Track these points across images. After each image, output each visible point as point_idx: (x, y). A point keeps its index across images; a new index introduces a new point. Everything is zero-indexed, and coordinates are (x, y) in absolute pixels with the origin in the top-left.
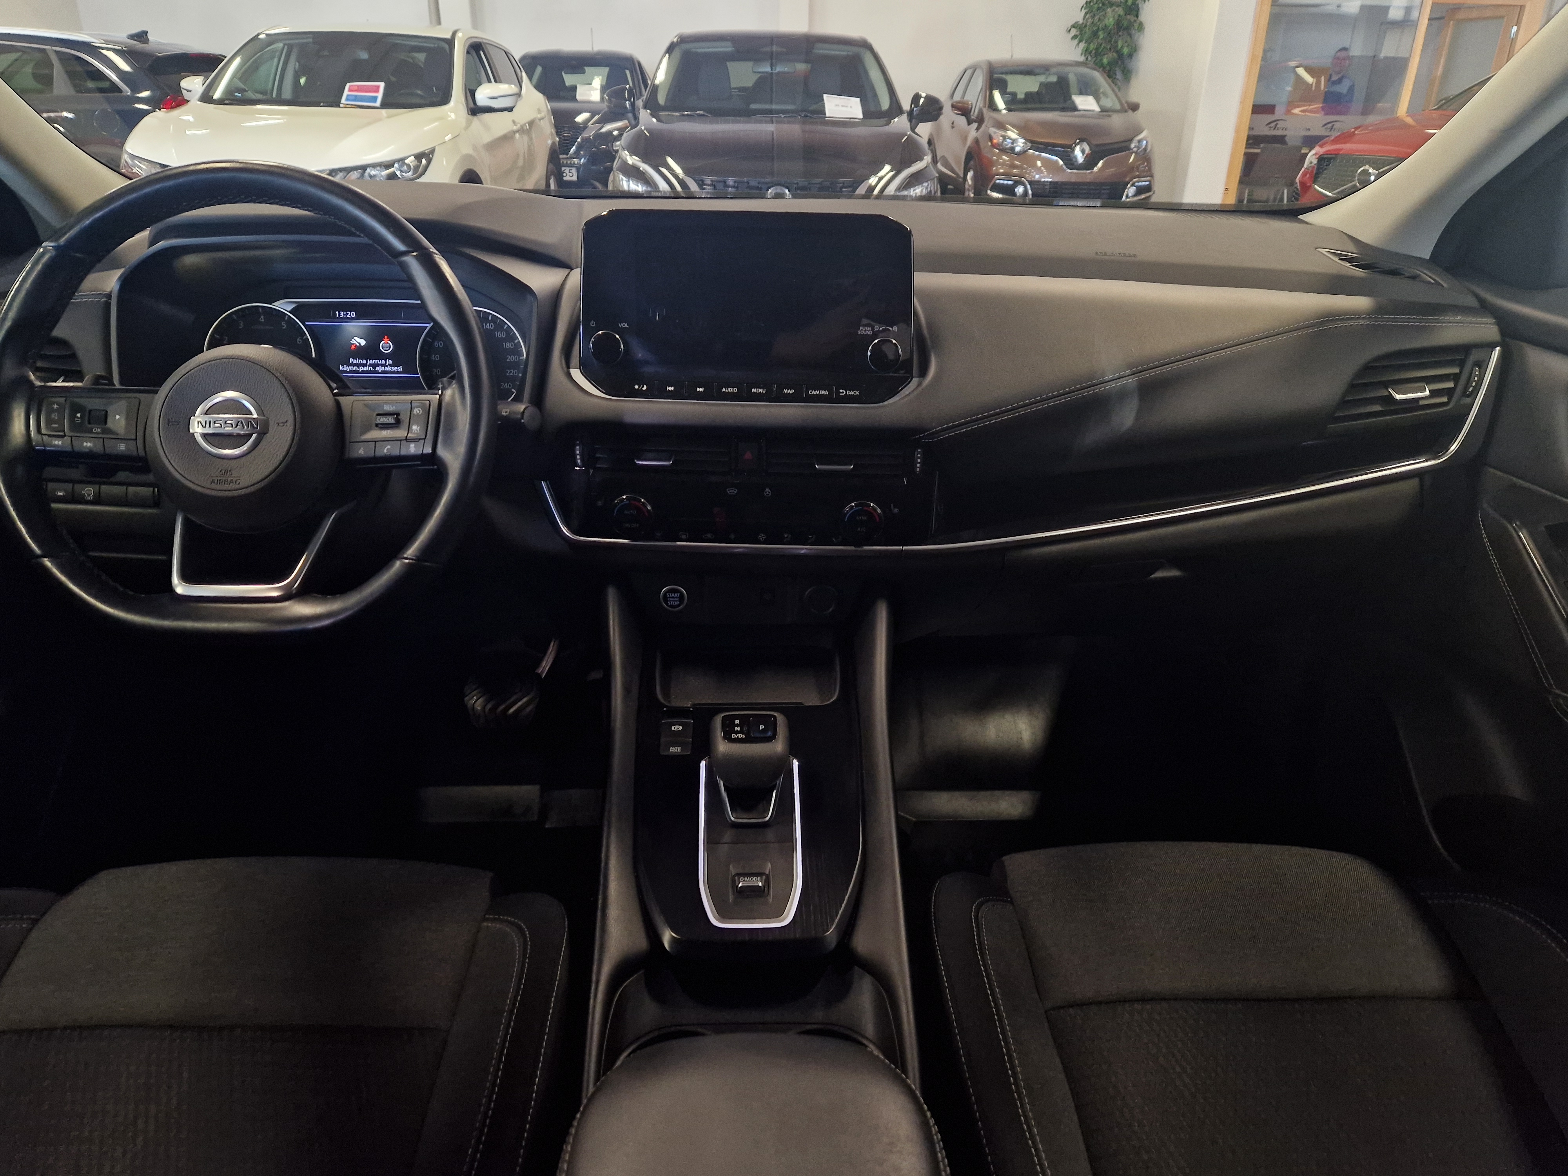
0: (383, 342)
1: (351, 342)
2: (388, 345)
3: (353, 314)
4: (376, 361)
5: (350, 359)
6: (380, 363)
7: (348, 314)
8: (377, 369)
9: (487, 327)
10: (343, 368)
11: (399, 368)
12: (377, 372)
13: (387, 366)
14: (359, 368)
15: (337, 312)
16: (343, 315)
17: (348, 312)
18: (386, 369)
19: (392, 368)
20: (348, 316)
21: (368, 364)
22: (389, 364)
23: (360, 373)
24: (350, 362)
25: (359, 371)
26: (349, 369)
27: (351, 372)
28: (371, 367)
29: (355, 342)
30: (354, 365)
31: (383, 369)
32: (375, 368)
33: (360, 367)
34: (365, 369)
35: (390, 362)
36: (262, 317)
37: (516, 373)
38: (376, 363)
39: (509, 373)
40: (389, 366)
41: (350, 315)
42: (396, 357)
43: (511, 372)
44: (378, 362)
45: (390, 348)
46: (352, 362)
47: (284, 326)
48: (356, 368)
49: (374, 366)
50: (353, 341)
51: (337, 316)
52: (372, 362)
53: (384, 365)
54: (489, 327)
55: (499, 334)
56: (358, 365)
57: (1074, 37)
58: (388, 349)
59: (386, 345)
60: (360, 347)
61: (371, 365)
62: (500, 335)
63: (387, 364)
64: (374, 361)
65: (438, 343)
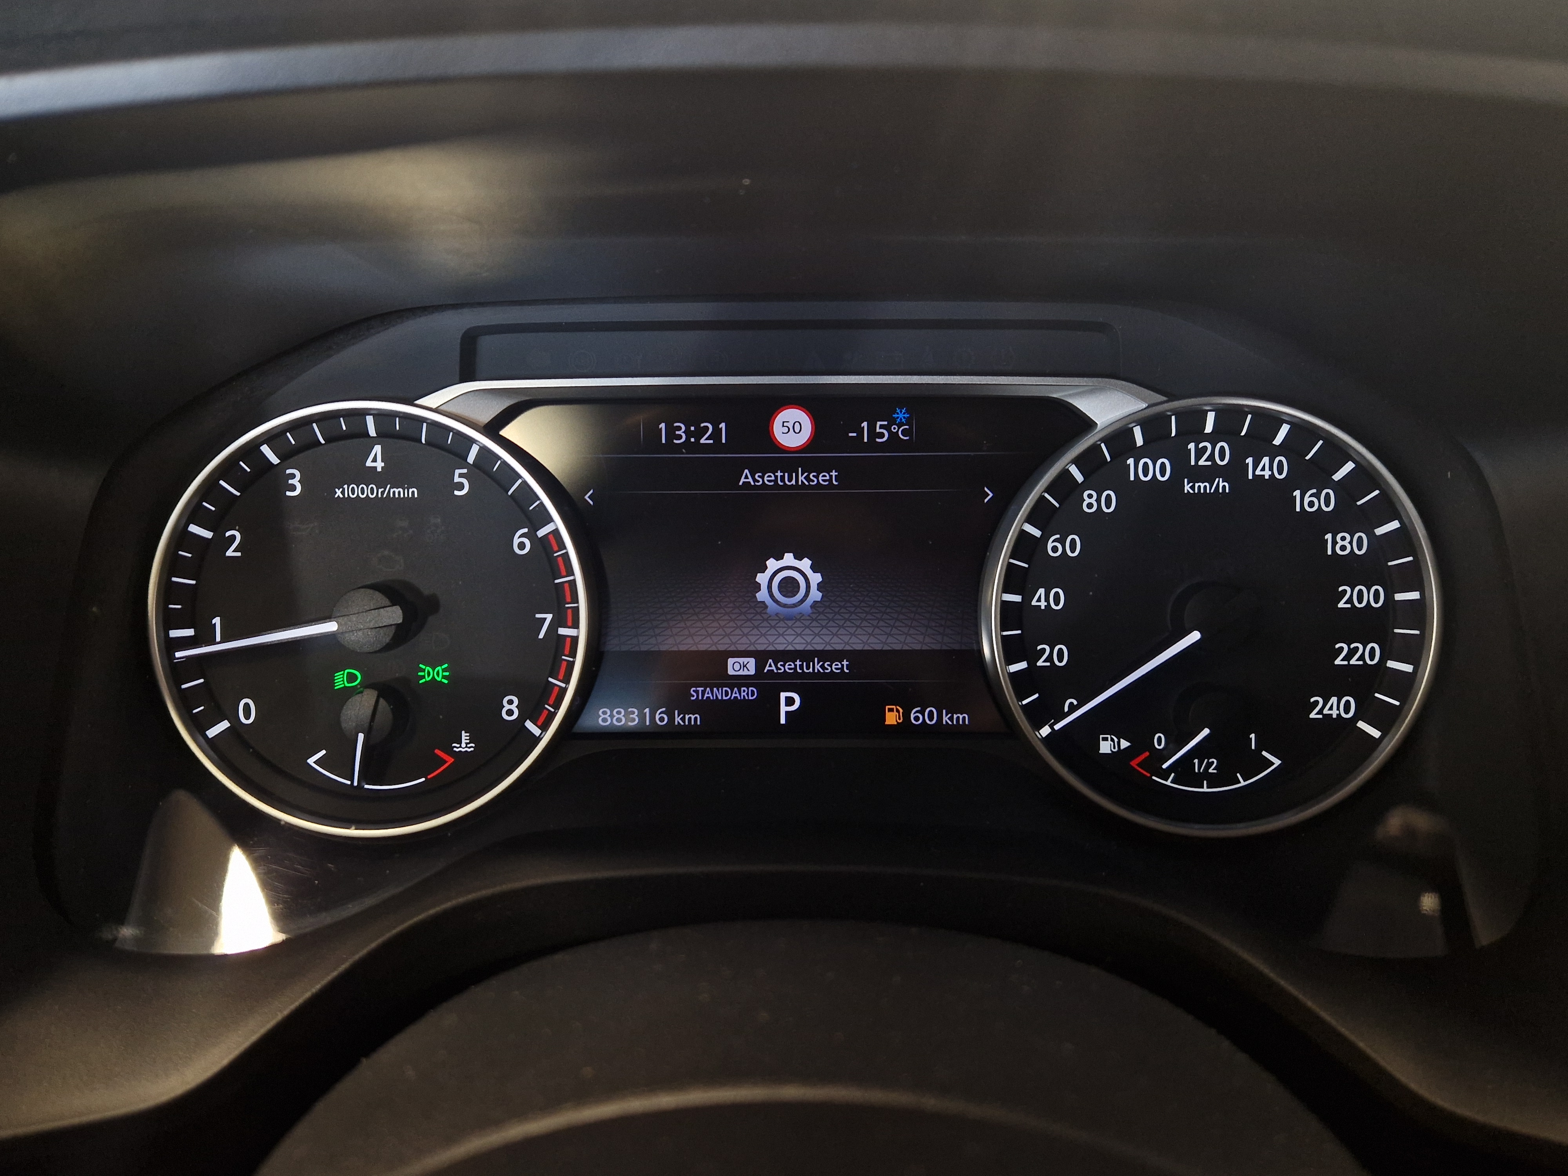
9: (1258, 472)
15: (662, 426)
16: (684, 439)
17: (706, 425)
36: (377, 449)
37: (1372, 658)
39: (1348, 658)
43: (1352, 653)
47: (461, 487)
54: (1267, 474)
55: (1307, 500)
62: (1311, 504)
65: (1062, 541)
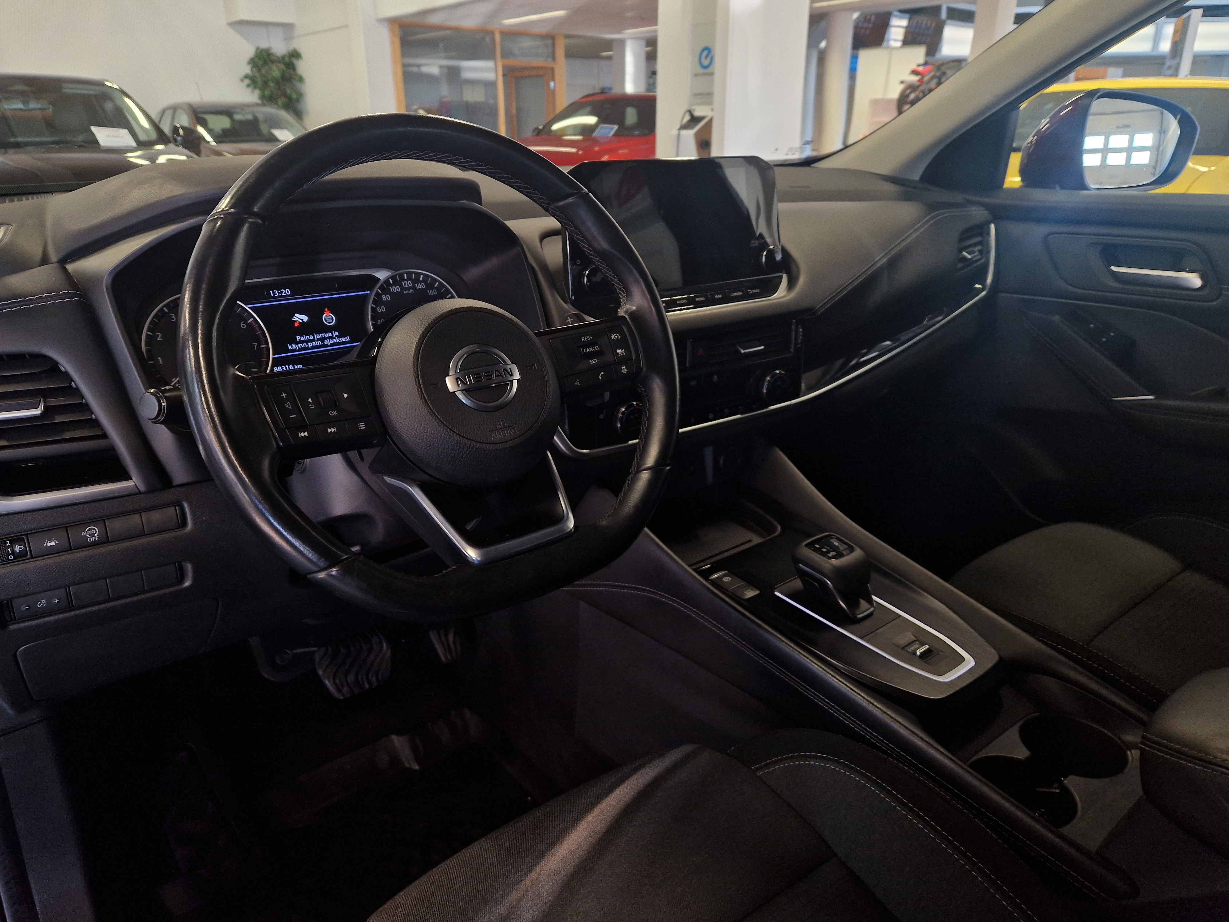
0: (325, 315)
1: (293, 319)
2: (330, 317)
3: (288, 291)
4: (323, 334)
5: (297, 337)
6: (327, 336)
7: (283, 291)
8: (326, 342)
10: (292, 347)
11: (346, 338)
12: (327, 346)
13: (335, 338)
14: (307, 345)
15: (271, 292)
16: (278, 294)
17: (282, 290)
18: (335, 341)
19: (340, 339)
20: (283, 294)
21: (316, 339)
22: (336, 336)
23: (310, 349)
24: (298, 340)
25: (309, 347)
26: (298, 347)
27: (301, 349)
28: (320, 342)
29: (297, 319)
30: (301, 342)
31: (332, 341)
32: (323, 342)
33: (309, 344)
34: (314, 344)
35: (337, 333)
38: (323, 336)
40: (336, 338)
41: (285, 293)
42: (341, 328)
44: (325, 336)
45: (333, 320)
46: (300, 340)
48: (304, 345)
49: (322, 340)
50: (295, 319)
51: (272, 295)
52: (318, 336)
53: (332, 338)
54: (421, 287)
55: (431, 292)
56: (307, 342)
57: (248, 86)
58: (331, 321)
59: (328, 318)
60: (303, 323)
61: (318, 340)
63: (334, 336)
64: (321, 335)
